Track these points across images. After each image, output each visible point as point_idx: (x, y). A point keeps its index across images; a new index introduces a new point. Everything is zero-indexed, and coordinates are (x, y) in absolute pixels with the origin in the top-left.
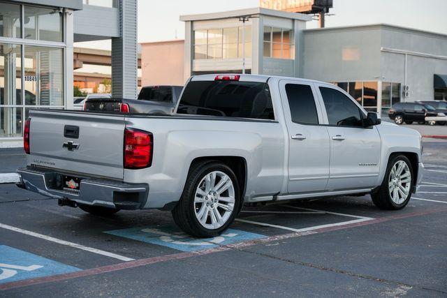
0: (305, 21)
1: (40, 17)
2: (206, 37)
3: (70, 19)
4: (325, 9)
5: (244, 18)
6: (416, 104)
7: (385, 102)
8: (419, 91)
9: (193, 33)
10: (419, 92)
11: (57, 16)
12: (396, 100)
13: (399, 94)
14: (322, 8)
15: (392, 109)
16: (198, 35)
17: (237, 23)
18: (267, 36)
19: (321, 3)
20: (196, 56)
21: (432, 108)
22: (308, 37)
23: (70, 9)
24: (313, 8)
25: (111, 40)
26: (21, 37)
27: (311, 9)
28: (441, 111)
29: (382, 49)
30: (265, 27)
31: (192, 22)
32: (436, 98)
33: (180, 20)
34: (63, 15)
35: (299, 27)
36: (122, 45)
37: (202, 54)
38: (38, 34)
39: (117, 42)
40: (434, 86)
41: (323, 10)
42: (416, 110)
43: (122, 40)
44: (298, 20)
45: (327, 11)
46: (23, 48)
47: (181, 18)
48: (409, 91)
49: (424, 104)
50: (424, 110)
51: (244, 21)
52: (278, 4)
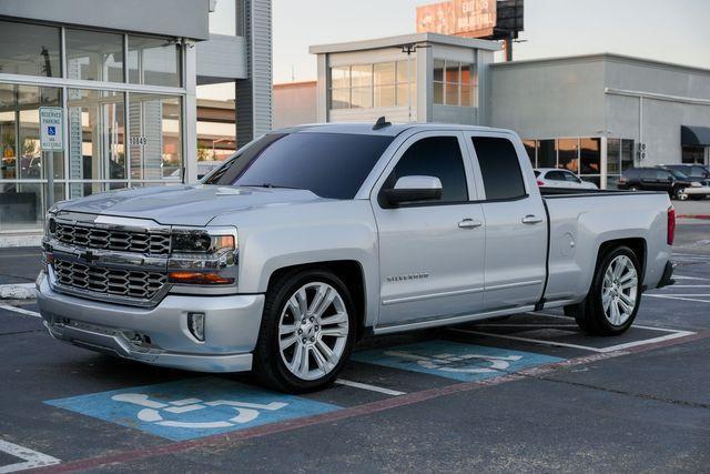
0: (492, 51)
1: (145, 51)
2: (348, 76)
3: (191, 54)
4: (512, 33)
5: (408, 47)
6: (659, 169)
7: (611, 168)
8: (660, 150)
9: (329, 70)
10: (661, 152)
11: (172, 50)
12: (628, 164)
13: (631, 155)
14: (507, 31)
15: (624, 178)
16: (336, 74)
17: (400, 55)
18: (438, 73)
19: (507, 25)
20: (333, 104)
21: (682, 175)
22: (497, 74)
23: (190, 39)
24: (494, 32)
25: (234, 83)
26: (124, 81)
27: (491, 33)
28: (696, 179)
29: (606, 91)
30: (435, 60)
31: (327, 54)
32: (684, 161)
33: (310, 52)
34: (181, 48)
35: (484, 60)
36: (251, 91)
37: (342, 103)
38: (142, 77)
39: (244, 86)
40: (682, 143)
41: (509, 34)
42: (658, 177)
43: (251, 83)
44: (482, 49)
45: (516, 36)
46: (128, 97)
47: (312, 49)
48: (646, 151)
49: (671, 169)
50: (670, 179)
51: (409, 52)
52: (443, 27)
